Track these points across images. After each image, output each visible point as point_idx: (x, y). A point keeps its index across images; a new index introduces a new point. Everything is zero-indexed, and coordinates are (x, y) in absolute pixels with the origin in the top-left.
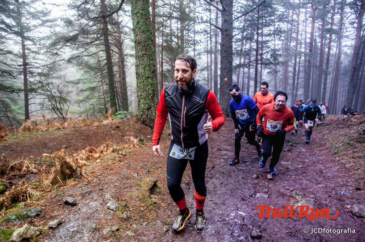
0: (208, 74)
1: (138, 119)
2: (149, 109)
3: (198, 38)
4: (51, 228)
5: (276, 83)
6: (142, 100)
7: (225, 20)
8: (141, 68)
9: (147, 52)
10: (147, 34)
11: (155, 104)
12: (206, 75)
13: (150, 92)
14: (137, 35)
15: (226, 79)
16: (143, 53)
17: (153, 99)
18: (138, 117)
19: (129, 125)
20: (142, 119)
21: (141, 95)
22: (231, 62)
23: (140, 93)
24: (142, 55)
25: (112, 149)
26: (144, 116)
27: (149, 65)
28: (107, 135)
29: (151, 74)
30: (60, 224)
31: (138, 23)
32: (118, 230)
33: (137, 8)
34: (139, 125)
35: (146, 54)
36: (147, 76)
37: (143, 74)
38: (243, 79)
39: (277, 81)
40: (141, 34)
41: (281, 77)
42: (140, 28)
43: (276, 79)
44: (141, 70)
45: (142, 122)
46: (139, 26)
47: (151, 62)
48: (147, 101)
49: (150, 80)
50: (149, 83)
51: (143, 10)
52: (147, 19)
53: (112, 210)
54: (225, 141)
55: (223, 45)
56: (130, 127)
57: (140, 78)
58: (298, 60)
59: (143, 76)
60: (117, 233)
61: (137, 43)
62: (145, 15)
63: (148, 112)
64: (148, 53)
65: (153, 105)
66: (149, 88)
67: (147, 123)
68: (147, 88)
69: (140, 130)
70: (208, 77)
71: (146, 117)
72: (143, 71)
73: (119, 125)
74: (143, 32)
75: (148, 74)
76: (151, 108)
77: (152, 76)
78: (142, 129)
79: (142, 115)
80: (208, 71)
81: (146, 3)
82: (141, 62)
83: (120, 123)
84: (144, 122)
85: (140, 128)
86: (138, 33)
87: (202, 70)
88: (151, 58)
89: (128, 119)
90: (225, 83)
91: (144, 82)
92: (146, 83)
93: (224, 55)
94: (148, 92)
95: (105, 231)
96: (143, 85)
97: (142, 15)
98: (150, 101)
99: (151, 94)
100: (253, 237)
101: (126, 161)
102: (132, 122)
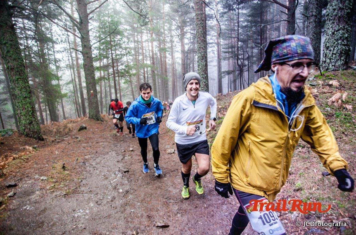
1: (21, 133)
2: (30, 123)
4: (10, 197)
5: (132, 88)
6: (22, 117)
7: (85, 46)
8: (17, 90)
9: (21, 76)
10: (19, 61)
12: (72, 88)
13: (29, 109)
14: (8, 62)
15: (92, 91)
16: (17, 77)
17: (34, 115)
18: (20, 132)
19: (12, 140)
20: (25, 133)
21: (21, 113)
23: (19, 111)
24: (16, 79)
25: (12, 158)
26: (26, 130)
27: (25, 87)
29: (27, 94)
30: (15, 194)
31: (8, 52)
32: (54, 186)
33: (5, 39)
34: (23, 139)
35: (20, 78)
36: (24, 96)
37: (20, 95)
38: (105, 88)
39: (133, 87)
40: (12, 61)
41: (136, 84)
43: (132, 86)
45: (25, 136)
47: (26, 84)
48: (28, 117)
49: (28, 99)
50: (27, 102)
51: (11, 41)
52: (17, 48)
53: (46, 180)
54: (100, 138)
55: (86, 65)
56: (15, 141)
57: (17, 98)
58: (146, 70)
59: (20, 97)
61: (10, 69)
62: (15, 45)
63: (30, 126)
64: (22, 77)
65: (34, 120)
66: (28, 107)
67: (30, 135)
68: (26, 107)
69: (26, 142)
70: (74, 89)
71: (29, 130)
72: (19, 92)
73: (3, 141)
74: (14, 59)
75: (25, 94)
76: (32, 122)
77: (29, 96)
79: (24, 130)
80: (73, 84)
82: (17, 85)
84: (27, 135)
85: (25, 141)
86: (10, 60)
87: (68, 84)
88: (26, 81)
89: (10, 135)
90: (92, 94)
91: (22, 101)
92: (24, 103)
93: (88, 73)
94: (27, 109)
95: (48, 188)
96: (22, 104)
97: (11, 45)
98: (31, 116)
99: (30, 111)
100: (125, 172)
101: (32, 161)
102: (15, 137)
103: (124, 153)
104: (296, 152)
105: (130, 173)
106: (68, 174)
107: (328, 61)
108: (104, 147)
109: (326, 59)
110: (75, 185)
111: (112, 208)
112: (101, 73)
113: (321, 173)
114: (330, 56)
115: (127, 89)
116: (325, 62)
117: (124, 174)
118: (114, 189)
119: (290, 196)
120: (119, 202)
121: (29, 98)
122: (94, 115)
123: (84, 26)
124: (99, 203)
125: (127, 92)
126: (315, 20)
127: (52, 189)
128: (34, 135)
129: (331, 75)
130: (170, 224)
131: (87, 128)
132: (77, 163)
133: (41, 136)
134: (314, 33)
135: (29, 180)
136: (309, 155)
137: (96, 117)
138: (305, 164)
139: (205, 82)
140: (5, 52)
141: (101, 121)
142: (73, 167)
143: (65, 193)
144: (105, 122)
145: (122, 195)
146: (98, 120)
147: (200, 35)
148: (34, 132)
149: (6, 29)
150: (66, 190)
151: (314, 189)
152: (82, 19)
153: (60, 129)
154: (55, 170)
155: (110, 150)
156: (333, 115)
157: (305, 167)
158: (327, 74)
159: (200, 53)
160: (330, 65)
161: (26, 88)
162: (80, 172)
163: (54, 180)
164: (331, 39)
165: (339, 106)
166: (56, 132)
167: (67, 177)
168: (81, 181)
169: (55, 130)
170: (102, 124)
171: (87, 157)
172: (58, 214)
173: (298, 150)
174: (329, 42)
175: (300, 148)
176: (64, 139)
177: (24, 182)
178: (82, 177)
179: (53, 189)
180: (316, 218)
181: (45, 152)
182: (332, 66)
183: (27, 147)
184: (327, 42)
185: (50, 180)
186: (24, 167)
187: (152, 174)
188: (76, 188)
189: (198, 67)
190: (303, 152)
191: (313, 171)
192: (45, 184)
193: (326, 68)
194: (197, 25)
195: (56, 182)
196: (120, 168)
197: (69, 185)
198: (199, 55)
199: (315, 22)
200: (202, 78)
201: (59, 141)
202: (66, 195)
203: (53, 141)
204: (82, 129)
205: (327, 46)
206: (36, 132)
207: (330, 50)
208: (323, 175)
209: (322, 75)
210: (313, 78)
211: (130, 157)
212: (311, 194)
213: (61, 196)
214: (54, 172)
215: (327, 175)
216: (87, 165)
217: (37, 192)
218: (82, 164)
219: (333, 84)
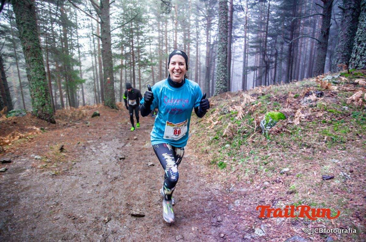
0: (94, 73)
1: (34, 115)
2: (43, 105)
3: (81, 41)
4: (1, 172)
6: (35, 98)
7: (104, 31)
8: (32, 71)
9: (36, 57)
10: (35, 42)
11: (48, 101)
12: (92, 75)
13: (43, 91)
14: (25, 43)
15: (108, 78)
16: (32, 58)
17: (47, 97)
18: (33, 113)
19: (25, 120)
20: (38, 115)
21: (34, 95)
22: (111, 65)
23: (33, 92)
24: (31, 60)
25: (18, 136)
26: (39, 112)
27: (39, 69)
28: (5, 130)
29: (42, 76)
30: (6, 170)
31: (25, 32)
32: (46, 165)
34: (35, 120)
35: (35, 59)
36: (39, 78)
37: (35, 76)
38: (126, 77)
39: (155, 78)
40: (29, 42)
41: (158, 75)
42: (27, 37)
43: (153, 76)
44: (32, 73)
45: (37, 117)
46: (26, 35)
47: (41, 66)
48: (41, 99)
49: (41, 82)
50: (41, 84)
51: (28, 21)
53: (39, 159)
55: (104, 51)
56: (27, 122)
57: (32, 79)
59: (34, 78)
60: (46, 167)
61: (25, 50)
63: (43, 108)
64: (37, 59)
66: (41, 88)
67: (43, 117)
68: (40, 88)
70: (94, 76)
71: (42, 112)
72: (34, 73)
73: (15, 121)
74: (31, 40)
75: (39, 76)
76: (45, 104)
77: (43, 78)
78: (39, 123)
79: (37, 111)
80: (93, 71)
81: (30, 15)
82: (32, 66)
83: (15, 119)
84: (39, 117)
85: (37, 122)
86: (26, 41)
87: (88, 70)
88: (41, 62)
89: (23, 116)
90: (109, 82)
91: (36, 83)
92: (38, 84)
93: (105, 59)
94: (41, 91)
95: (39, 167)
96: (36, 86)
97: (28, 25)
98: (44, 99)
99: (44, 93)
100: (121, 159)
101: (35, 141)
102: (28, 118)
103: (127, 141)
104: (300, 152)
105: (125, 160)
106: (64, 156)
107: (359, 57)
108: (109, 134)
109: (356, 55)
110: (67, 166)
111: (96, 192)
112: (122, 62)
113: (320, 176)
114: (361, 52)
115: (148, 79)
116: (355, 58)
117: (119, 160)
118: (104, 174)
119: (281, 198)
120: (103, 188)
121: (43, 80)
122: (109, 103)
123: (104, 11)
124: (84, 186)
125: (148, 83)
126: (353, 14)
127: (42, 168)
128: (46, 117)
129: (359, 73)
130: (146, 214)
131: (101, 115)
132: (77, 147)
133: (53, 119)
134: (350, 28)
135: (25, 158)
136: (314, 156)
137: (112, 106)
138: (306, 165)
139: (224, 76)
140: (22, 32)
141: (116, 109)
142: (72, 150)
143: (53, 173)
144: (120, 110)
145: (110, 181)
146: (113, 108)
147: (223, 25)
148: (46, 114)
149: (24, 9)
150: (56, 171)
151: (309, 193)
152: (103, 3)
153: (75, 114)
154: (52, 150)
155: (114, 137)
156: (350, 115)
157: (306, 168)
158: (355, 72)
159: (221, 44)
160: (361, 62)
161: (41, 70)
162: (77, 156)
163: (48, 160)
164: (364, 33)
165: (359, 105)
166: (70, 117)
167: (63, 158)
168: (75, 164)
169: (70, 115)
170: (116, 112)
171: (89, 142)
172: (40, 193)
173: (303, 150)
174: (361, 36)
175: (305, 148)
176: (76, 124)
177: (19, 159)
178: (77, 160)
179: (44, 169)
180: (303, 225)
181: (51, 134)
182: (363, 63)
183: (35, 128)
184: (360, 36)
185: (44, 160)
186: (26, 146)
187: (147, 163)
188: (68, 170)
189: (218, 59)
190: (307, 152)
191: (313, 173)
192: (37, 163)
193: (356, 65)
194: (220, 14)
195: (50, 162)
196: (117, 155)
197: (61, 166)
198: (220, 46)
199: (352, 16)
200: (222, 71)
201: (70, 125)
202: (54, 176)
203: (64, 125)
204: (95, 115)
205: (359, 40)
206: (48, 115)
207: (362, 46)
208: (323, 178)
209: (349, 73)
210: (338, 75)
211: (131, 145)
212: (305, 198)
213: (49, 176)
214: (51, 152)
215: (327, 179)
216: (87, 149)
217: (28, 170)
218: (81, 147)
219: (359, 83)
